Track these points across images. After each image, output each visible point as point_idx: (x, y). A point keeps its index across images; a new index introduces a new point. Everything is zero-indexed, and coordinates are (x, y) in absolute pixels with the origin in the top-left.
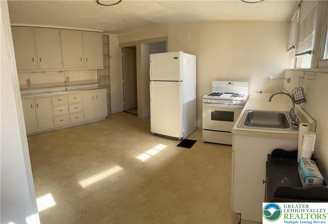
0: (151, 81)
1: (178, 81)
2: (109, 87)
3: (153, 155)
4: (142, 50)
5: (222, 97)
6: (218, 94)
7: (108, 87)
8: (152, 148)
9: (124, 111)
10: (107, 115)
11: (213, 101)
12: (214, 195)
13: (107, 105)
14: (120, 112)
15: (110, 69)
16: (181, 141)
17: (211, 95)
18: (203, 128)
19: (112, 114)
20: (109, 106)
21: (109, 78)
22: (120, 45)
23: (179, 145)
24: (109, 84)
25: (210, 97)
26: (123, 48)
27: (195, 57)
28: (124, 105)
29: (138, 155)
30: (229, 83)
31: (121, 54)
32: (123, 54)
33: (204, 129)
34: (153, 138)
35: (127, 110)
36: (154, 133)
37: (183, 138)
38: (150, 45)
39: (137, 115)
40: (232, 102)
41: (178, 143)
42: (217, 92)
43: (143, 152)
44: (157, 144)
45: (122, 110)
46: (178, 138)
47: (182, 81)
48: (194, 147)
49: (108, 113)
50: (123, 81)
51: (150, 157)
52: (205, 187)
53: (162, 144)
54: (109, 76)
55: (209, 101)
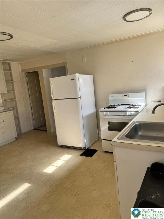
0: (53, 100)
1: (76, 98)
2: (17, 109)
3: (59, 166)
4: (44, 74)
5: (117, 109)
6: (115, 106)
7: (15, 109)
8: (58, 159)
9: (35, 129)
10: (16, 136)
11: (108, 113)
12: (108, 202)
13: (15, 127)
14: (31, 131)
15: (15, 92)
16: (84, 151)
17: (107, 107)
18: (102, 138)
19: (23, 134)
20: (18, 126)
21: (15, 101)
22: (22, 71)
23: (82, 155)
24: (16, 106)
25: (106, 109)
26: (26, 73)
27: (91, 76)
28: (34, 123)
29: (45, 168)
30: (125, 95)
31: (25, 79)
32: (27, 78)
33: (103, 140)
34: (60, 150)
35: (37, 127)
36: (61, 145)
37: (85, 147)
38: (52, 70)
39: (47, 131)
40: (126, 114)
41: (81, 152)
42: (113, 104)
43: (50, 164)
44: (63, 155)
45: (33, 128)
46: (81, 148)
47: (80, 98)
48: (95, 156)
49: (17, 134)
50: (30, 102)
51: (56, 168)
52: (101, 193)
53: (67, 154)
54: (15, 98)
55: (105, 113)
